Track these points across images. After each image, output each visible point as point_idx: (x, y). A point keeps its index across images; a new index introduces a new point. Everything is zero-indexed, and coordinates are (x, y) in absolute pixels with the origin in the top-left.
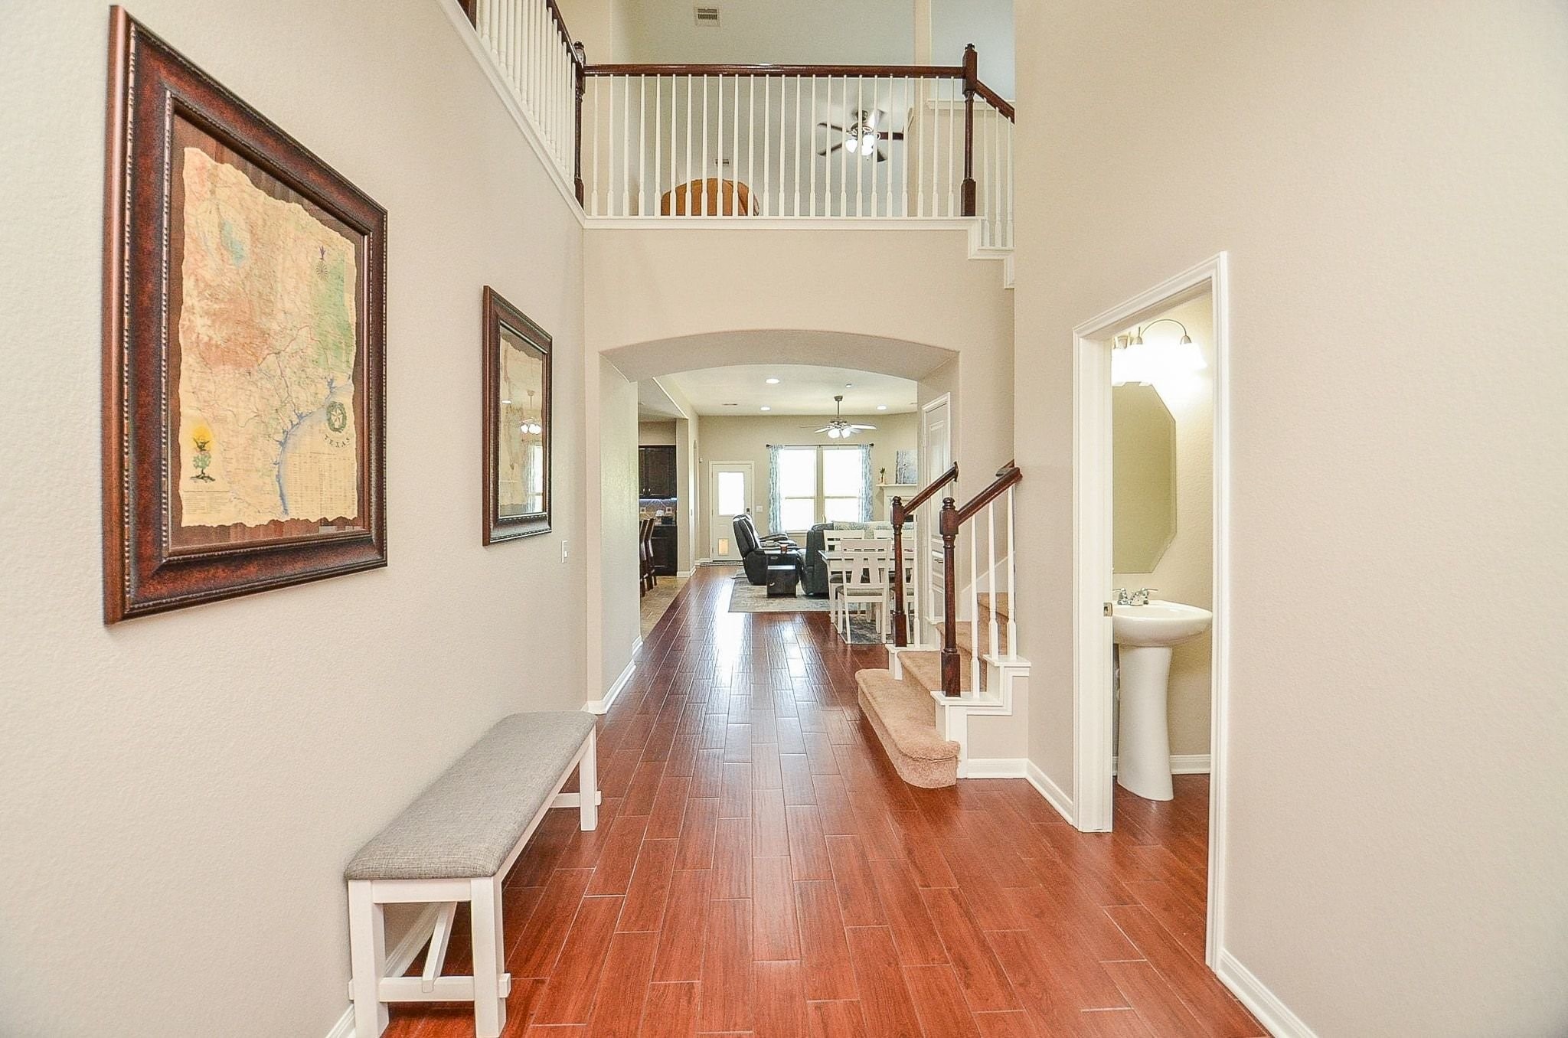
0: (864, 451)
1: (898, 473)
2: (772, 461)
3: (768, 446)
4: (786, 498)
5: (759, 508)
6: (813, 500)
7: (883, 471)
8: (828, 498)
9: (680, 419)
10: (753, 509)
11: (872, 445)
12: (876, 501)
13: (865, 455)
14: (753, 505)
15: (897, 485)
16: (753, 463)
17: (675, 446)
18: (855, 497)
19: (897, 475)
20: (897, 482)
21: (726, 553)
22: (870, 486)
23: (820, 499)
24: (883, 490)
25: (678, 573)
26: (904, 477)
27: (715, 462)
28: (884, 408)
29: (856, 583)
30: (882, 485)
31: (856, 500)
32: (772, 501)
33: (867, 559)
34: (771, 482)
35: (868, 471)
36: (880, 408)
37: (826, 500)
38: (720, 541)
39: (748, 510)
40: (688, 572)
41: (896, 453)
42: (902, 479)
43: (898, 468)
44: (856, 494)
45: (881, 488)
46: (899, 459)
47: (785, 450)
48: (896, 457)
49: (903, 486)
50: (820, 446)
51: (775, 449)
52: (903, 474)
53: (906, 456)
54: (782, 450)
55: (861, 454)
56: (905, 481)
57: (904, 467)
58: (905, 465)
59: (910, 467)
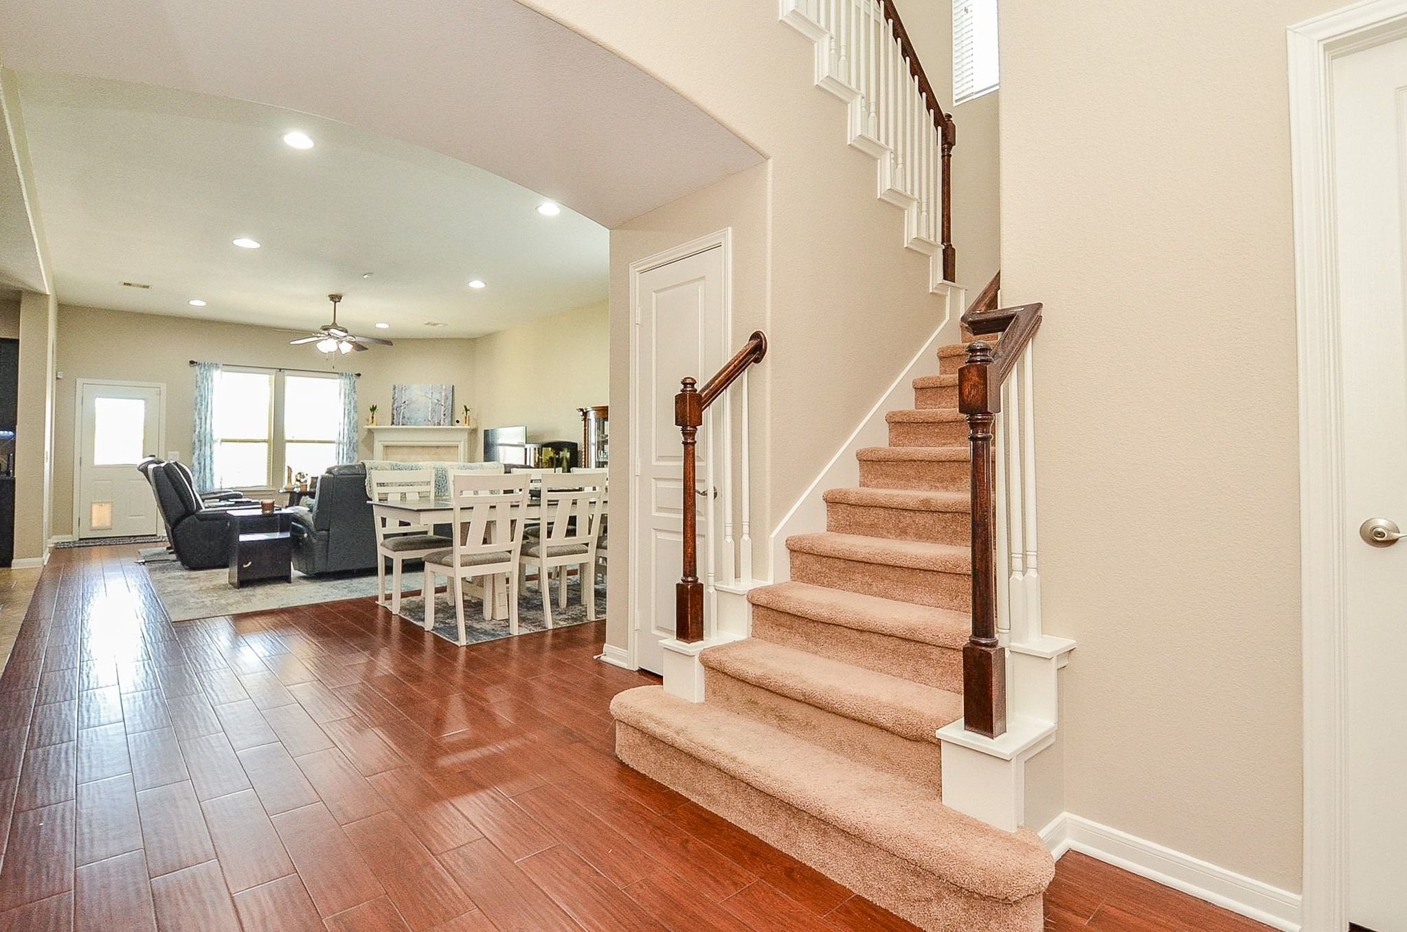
0: (347, 381)
1: (395, 412)
2: (199, 385)
3: (192, 362)
4: (222, 441)
6: (266, 445)
7: (373, 409)
9: (27, 291)
11: (359, 375)
12: (362, 448)
13: (348, 388)
14: (162, 450)
15: (394, 426)
17: (18, 340)
19: (393, 415)
20: (393, 423)
21: (108, 524)
22: (354, 428)
23: (277, 444)
24: (373, 433)
25: (14, 561)
26: (404, 417)
27: (86, 380)
28: (385, 326)
29: (474, 546)
30: (372, 426)
31: (333, 444)
32: (197, 444)
33: (494, 507)
34: (196, 417)
35: (353, 407)
36: (379, 326)
37: (288, 445)
38: (95, 507)
40: (39, 559)
41: (392, 387)
42: (401, 420)
43: (395, 406)
44: (334, 438)
45: (370, 431)
46: (396, 395)
47: (222, 371)
48: (392, 391)
49: (402, 429)
50: (280, 370)
51: (206, 367)
52: (401, 414)
53: (407, 392)
54: (219, 371)
55: (342, 385)
56: (404, 422)
57: (403, 404)
58: (405, 402)
59: (412, 405)
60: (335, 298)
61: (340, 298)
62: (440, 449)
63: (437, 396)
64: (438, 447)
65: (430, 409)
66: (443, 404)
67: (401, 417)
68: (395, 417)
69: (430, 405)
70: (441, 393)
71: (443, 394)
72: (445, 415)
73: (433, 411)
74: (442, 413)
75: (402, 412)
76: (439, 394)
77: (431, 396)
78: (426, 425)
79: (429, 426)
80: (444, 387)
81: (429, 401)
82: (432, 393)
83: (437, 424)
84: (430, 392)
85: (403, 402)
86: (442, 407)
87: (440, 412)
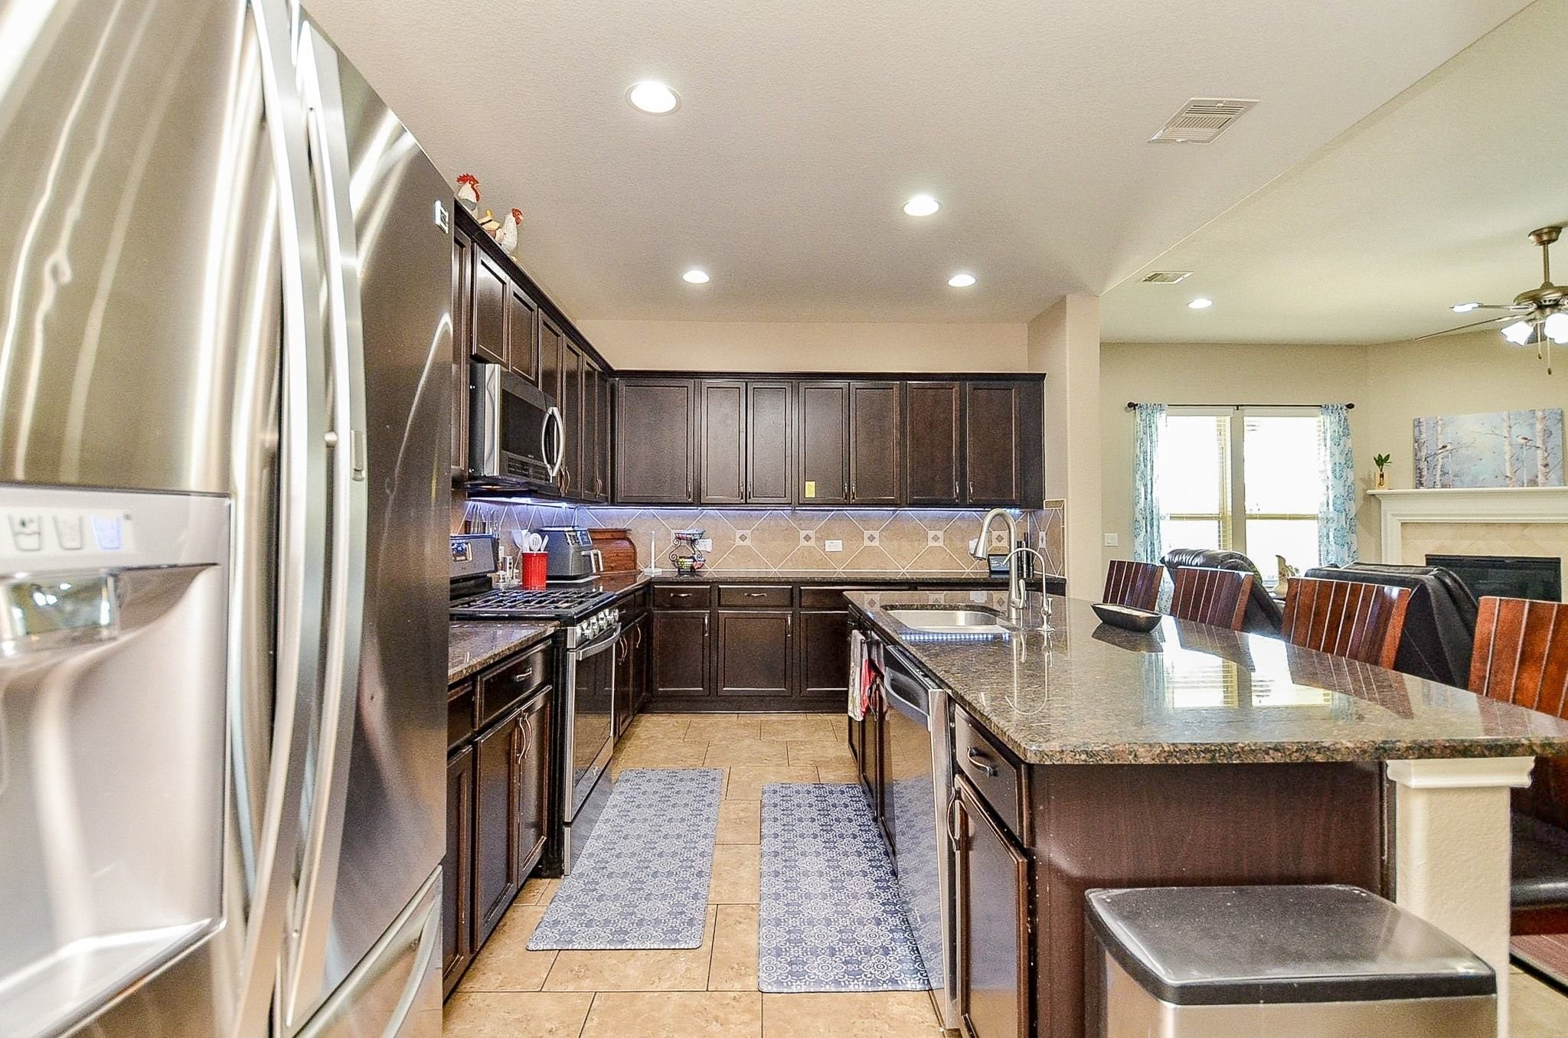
0: (1335, 418)
1: (1423, 465)
3: (1131, 405)
7: (1382, 461)
8: (1253, 517)
11: (1350, 406)
13: (1333, 428)
15: (1422, 490)
18: (1314, 519)
19: (1419, 469)
20: (1420, 484)
22: (1349, 494)
23: (1236, 520)
24: (1380, 502)
26: (1444, 474)
31: (1315, 523)
34: (1140, 483)
35: (1346, 461)
37: (1250, 523)
41: (1413, 423)
42: (1438, 478)
43: (1423, 453)
45: (1373, 498)
46: (1424, 435)
47: (1168, 414)
48: (1413, 431)
49: (1442, 493)
50: (1238, 406)
51: (1149, 412)
52: (1439, 467)
53: (1447, 428)
54: (1164, 415)
56: (1447, 482)
57: (1441, 451)
58: (1444, 447)
59: (1462, 451)
63: (1522, 431)
65: (1507, 457)
66: (1539, 445)
67: (1439, 472)
68: (1425, 473)
69: (1507, 448)
70: (1532, 425)
71: (1539, 427)
72: (1546, 466)
73: (1516, 459)
74: (1540, 463)
75: (1440, 464)
76: (1528, 428)
77: (1509, 431)
78: (1501, 486)
79: (1508, 486)
80: (1539, 414)
81: (1505, 441)
82: (1510, 427)
83: (1528, 482)
84: (1506, 424)
85: (1440, 446)
86: (1539, 452)
87: (1535, 459)
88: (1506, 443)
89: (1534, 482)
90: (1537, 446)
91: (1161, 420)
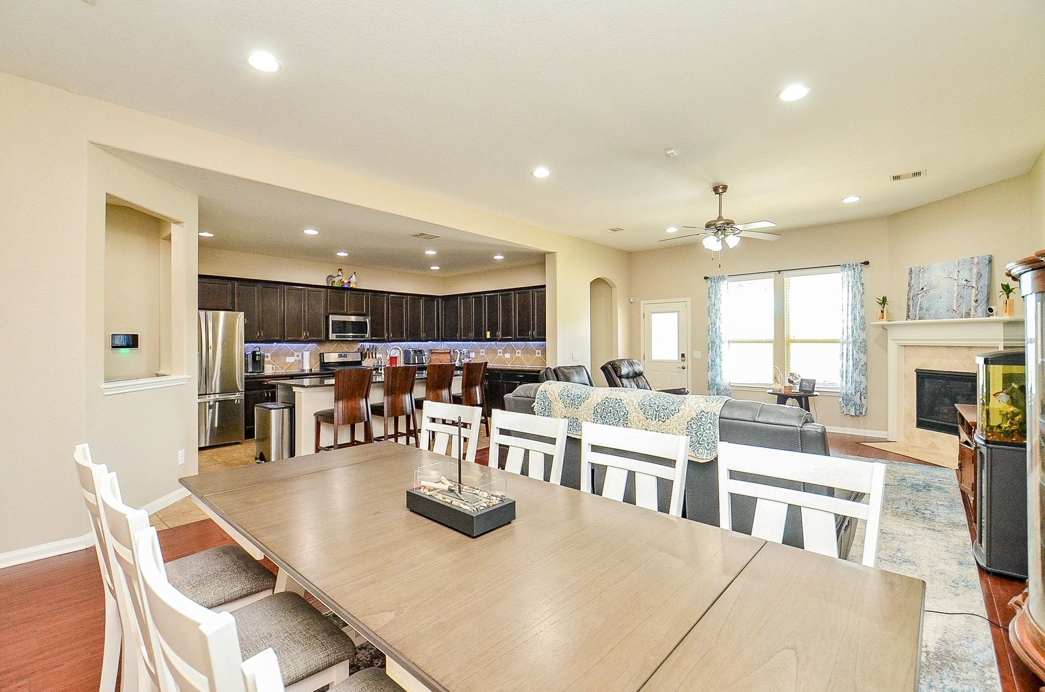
0: (851, 273)
1: (911, 303)
2: (711, 295)
3: (706, 278)
4: (731, 342)
5: (698, 354)
6: (772, 344)
7: (884, 301)
8: (794, 341)
10: (689, 354)
11: (867, 263)
13: (852, 280)
14: (690, 350)
15: (909, 321)
16: (689, 300)
17: (544, 286)
18: (838, 342)
19: (908, 307)
20: (908, 317)
22: (860, 324)
23: (782, 343)
24: (884, 330)
26: (921, 309)
27: (647, 302)
28: (854, 199)
30: (884, 322)
31: (839, 345)
32: (711, 345)
35: (859, 303)
36: (848, 201)
37: (792, 345)
39: (683, 355)
41: (908, 271)
42: (918, 312)
43: (911, 295)
44: (838, 336)
45: (884, 327)
46: (912, 281)
47: (728, 281)
48: (907, 277)
49: (919, 324)
50: (779, 271)
51: (716, 281)
52: (919, 304)
53: (925, 274)
54: (725, 282)
55: (845, 278)
56: (922, 315)
57: (920, 292)
58: (923, 289)
59: (932, 292)
60: (720, 189)
61: (725, 188)
62: (973, 350)
63: (965, 274)
64: (971, 347)
65: (955, 295)
66: (974, 285)
67: (918, 308)
68: (911, 309)
69: (956, 288)
70: (971, 269)
71: (975, 270)
72: (976, 301)
73: (961, 296)
74: (973, 299)
75: (919, 302)
76: (969, 272)
77: (958, 275)
78: (950, 318)
79: (953, 318)
80: (976, 260)
81: (955, 283)
82: (959, 272)
83: (965, 315)
84: (956, 270)
85: (921, 289)
86: (974, 290)
87: (970, 297)
88: (956, 285)
89: (968, 315)
90: (973, 286)
91: (723, 285)
